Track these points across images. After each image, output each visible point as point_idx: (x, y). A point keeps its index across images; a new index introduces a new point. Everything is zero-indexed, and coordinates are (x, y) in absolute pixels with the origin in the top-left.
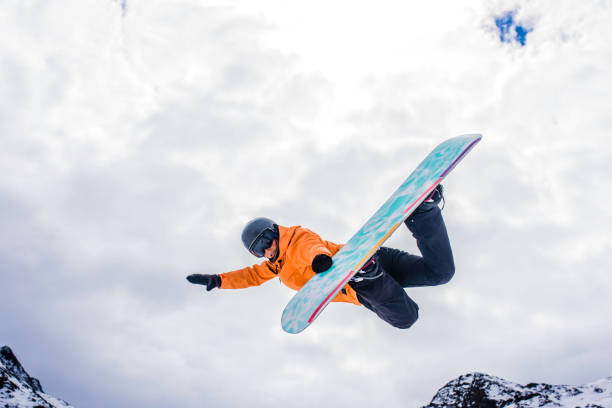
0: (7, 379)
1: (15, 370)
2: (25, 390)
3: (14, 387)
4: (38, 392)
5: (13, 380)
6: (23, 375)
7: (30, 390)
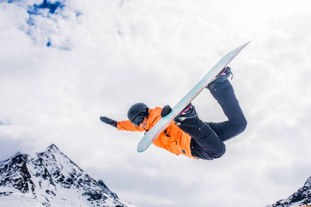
0: (102, 195)
1: (105, 190)
2: (111, 199)
3: (106, 198)
4: (117, 199)
5: (105, 195)
6: (109, 192)
7: (113, 198)
